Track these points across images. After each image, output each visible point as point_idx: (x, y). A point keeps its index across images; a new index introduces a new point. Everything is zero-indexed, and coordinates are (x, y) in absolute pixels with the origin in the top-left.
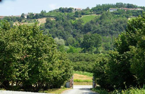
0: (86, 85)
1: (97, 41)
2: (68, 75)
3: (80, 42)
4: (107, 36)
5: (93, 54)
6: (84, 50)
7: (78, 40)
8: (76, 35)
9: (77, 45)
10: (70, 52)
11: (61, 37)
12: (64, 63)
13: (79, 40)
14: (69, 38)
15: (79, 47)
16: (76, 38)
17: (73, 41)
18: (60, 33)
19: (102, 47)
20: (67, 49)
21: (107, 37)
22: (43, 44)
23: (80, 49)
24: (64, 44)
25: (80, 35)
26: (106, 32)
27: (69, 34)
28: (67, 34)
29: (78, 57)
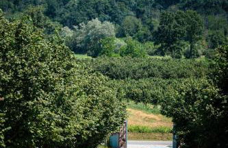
0: (158, 139)
1: (192, 27)
2: (111, 123)
3: (151, 28)
4: (215, 14)
5: (183, 57)
6: (160, 49)
7: (148, 24)
8: (144, 12)
9: (145, 35)
10: (127, 53)
11: (107, 16)
12: (97, 101)
13: (150, 23)
14: (128, 18)
15: (150, 40)
16: (142, 20)
17: (135, 25)
18: (106, 8)
19: (204, 41)
20: (120, 45)
21: (217, 18)
22: (40, 68)
23: (151, 46)
24: (114, 34)
25: (153, 13)
26: (214, 5)
27: (126, 10)
28: (122, 10)
29: (144, 68)
